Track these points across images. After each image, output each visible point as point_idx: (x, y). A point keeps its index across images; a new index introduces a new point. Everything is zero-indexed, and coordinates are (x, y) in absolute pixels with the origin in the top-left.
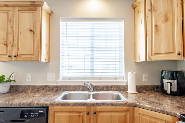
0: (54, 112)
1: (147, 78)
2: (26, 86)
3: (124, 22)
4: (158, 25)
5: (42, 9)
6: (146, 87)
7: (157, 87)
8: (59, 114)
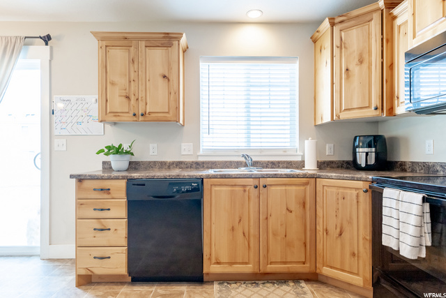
0: (211, 185)
1: (332, 150)
2: (150, 162)
3: (298, 62)
4: (350, 68)
5: (179, 44)
6: (332, 162)
7: (348, 162)
8: (217, 188)
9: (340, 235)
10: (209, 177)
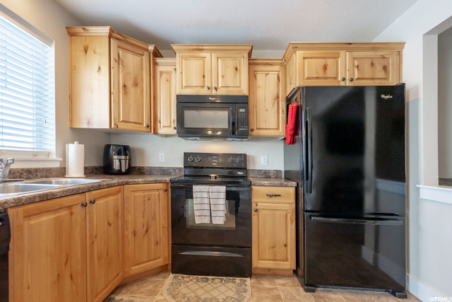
3: (53, 47)
4: (127, 85)
8: (34, 221)
9: (147, 231)
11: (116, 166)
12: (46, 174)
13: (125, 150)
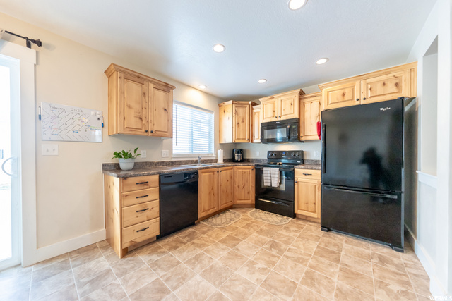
3: (214, 114)
4: (239, 123)
8: (204, 174)
9: (244, 187)
10: (201, 169)
11: (236, 158)
12: (211, 161)
13: (240, 151)
